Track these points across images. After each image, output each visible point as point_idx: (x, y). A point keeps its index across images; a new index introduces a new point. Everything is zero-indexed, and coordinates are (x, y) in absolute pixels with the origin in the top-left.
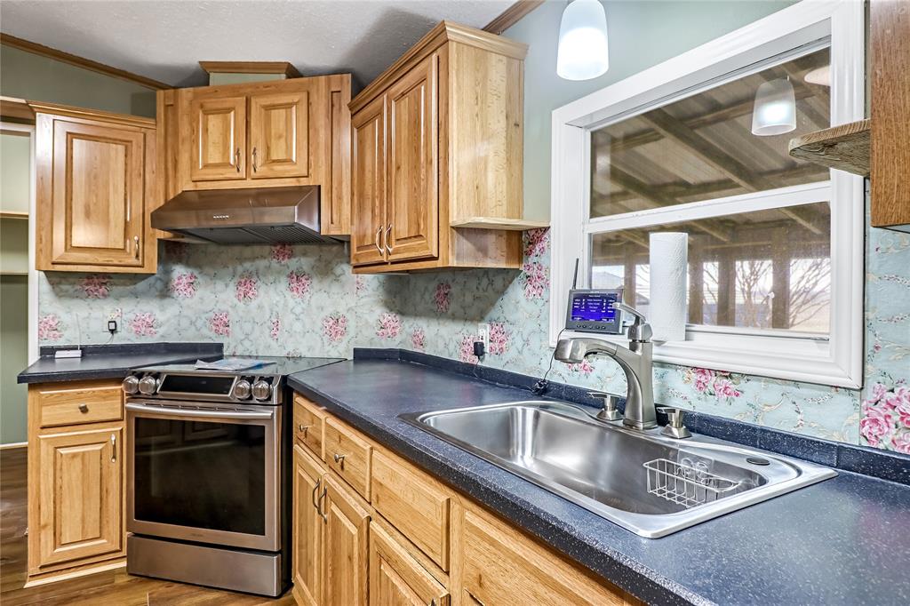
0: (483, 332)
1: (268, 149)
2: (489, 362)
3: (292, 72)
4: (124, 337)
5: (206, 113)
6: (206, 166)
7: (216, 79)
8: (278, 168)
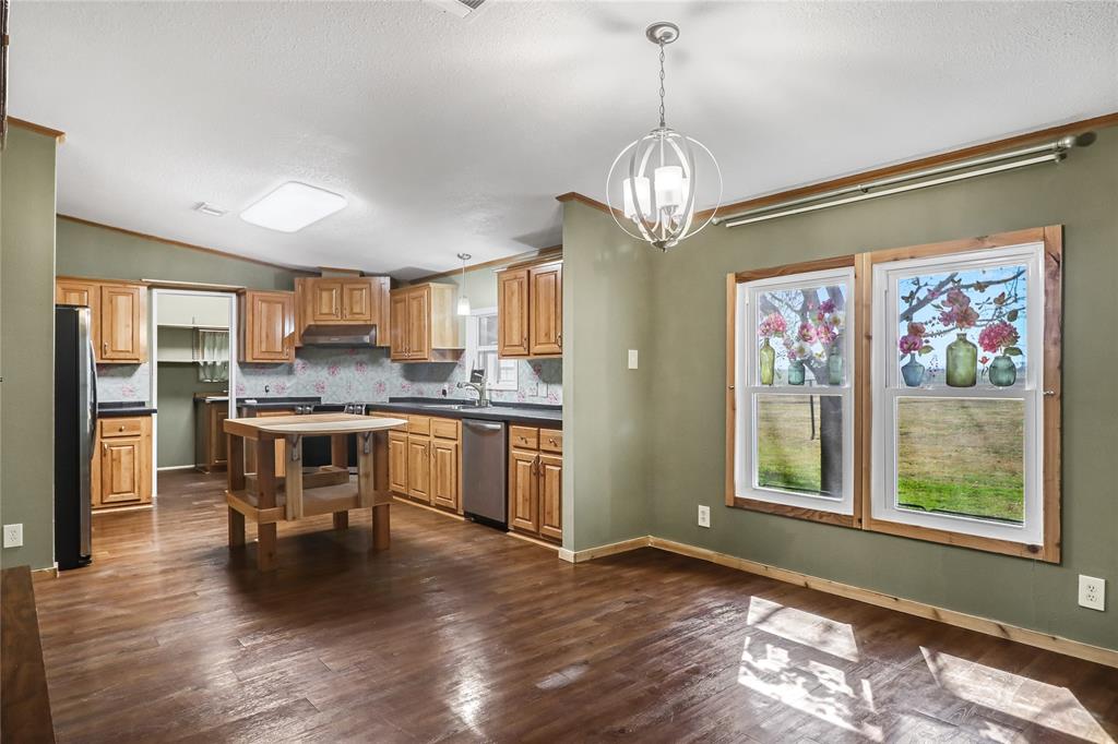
0: (446, 386)
1: (352, 309)
2: (448, 397)
3: (362, 274)
4: (272, 394)
5: (321, 290)
6: (321, 314)
7: (324, 274)
8: (357, 316)
